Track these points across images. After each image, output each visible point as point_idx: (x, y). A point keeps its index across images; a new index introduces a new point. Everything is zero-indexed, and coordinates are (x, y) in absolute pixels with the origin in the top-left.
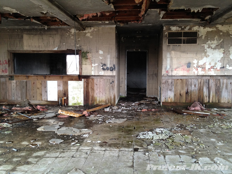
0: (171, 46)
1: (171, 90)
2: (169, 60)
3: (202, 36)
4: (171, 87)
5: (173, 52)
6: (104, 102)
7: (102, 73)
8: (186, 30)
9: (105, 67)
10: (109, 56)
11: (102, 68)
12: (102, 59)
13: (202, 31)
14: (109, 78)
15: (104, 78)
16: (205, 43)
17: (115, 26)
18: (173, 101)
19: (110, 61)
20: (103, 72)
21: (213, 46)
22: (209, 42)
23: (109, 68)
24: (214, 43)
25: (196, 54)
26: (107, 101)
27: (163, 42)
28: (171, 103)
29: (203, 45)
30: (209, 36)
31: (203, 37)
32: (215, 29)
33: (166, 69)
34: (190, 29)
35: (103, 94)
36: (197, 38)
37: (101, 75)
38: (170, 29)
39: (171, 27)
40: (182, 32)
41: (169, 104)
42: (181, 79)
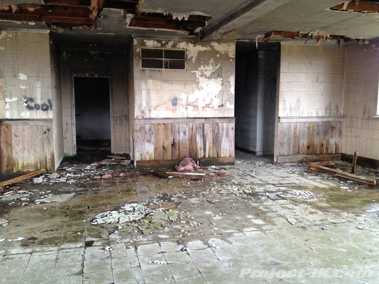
0: (147, 71)
1: (149, 141)
2: (144, 93)
3: (192, 57)
4: (150, 136)
5: (150, 81)
6: (32, 166)
7: (27, 114)
8: (169, 47)
9: (32, 105)
10: (38, 84)
11: (26, 105)
12: (26, 89)
13: (192, 50)
14: (40, 123)
15: (31, 123)
16: (197, 70)
17: (49, 31)
18: (153, 158)
19: (42, 93)
20: (28, 112)
21: (208, 74)
22: (202, 68)
23: (40, 105)
24: (209, 69)
25: (185, 84)
26: (39, 165)
27: (135, 65)
28: (150, 161)
29: (193, 72)
30: (202, 59)
31: (194, 59)
32: (209, 48)
33: (140, 107)
34: (174, 46)
35: (29, 152)
36: (184, 61)
37: (24, 117)
38: (144, 44)
39: (145, 41)
40: (162, 50)
41: (147, 164)
42: (164, 124)
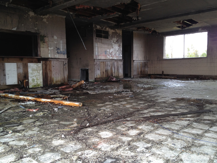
0: (97, 39)
1: (99, 69)
2: (96, 48)
4: (99, 67)
5: (98, 43)
8: (104, 29)
9: (59, 51)
10: (61, 42)
11: (57, 51)
12: (56, 44)
13: (111, 31)
14: (63, 60)
15: (60, 60)
16: (112, 39)
17: (65, 17)
18: (100, 77)
19: (63, 46)
20: (58, 55)
21: (115, 41)
23: (62, 51)
24: (115, 39)
25: (109, 45)
26: (62, 80)
27: (94, 36)
29: (111, 40)
30: (113, 36)
31: (111, 35)
32: (115, 31)
33: (95, 54)
36: (108, 36)
37: (56, 57)
38: (96, 27)
40: (101, 30)
41: (99, 79)
42: (103, 62)
